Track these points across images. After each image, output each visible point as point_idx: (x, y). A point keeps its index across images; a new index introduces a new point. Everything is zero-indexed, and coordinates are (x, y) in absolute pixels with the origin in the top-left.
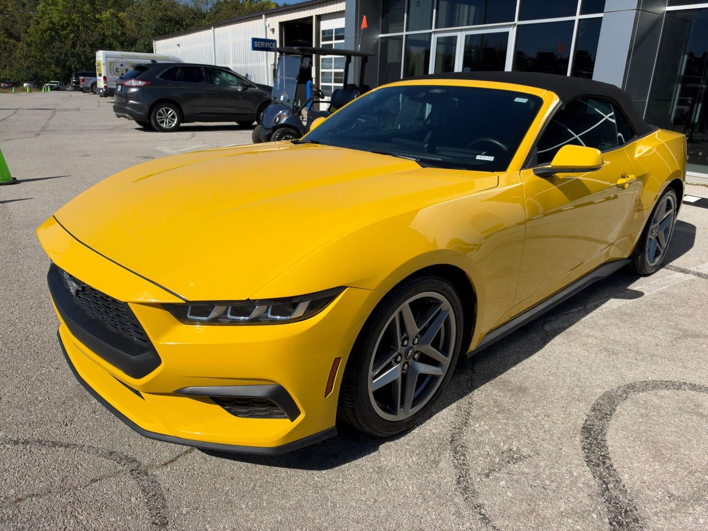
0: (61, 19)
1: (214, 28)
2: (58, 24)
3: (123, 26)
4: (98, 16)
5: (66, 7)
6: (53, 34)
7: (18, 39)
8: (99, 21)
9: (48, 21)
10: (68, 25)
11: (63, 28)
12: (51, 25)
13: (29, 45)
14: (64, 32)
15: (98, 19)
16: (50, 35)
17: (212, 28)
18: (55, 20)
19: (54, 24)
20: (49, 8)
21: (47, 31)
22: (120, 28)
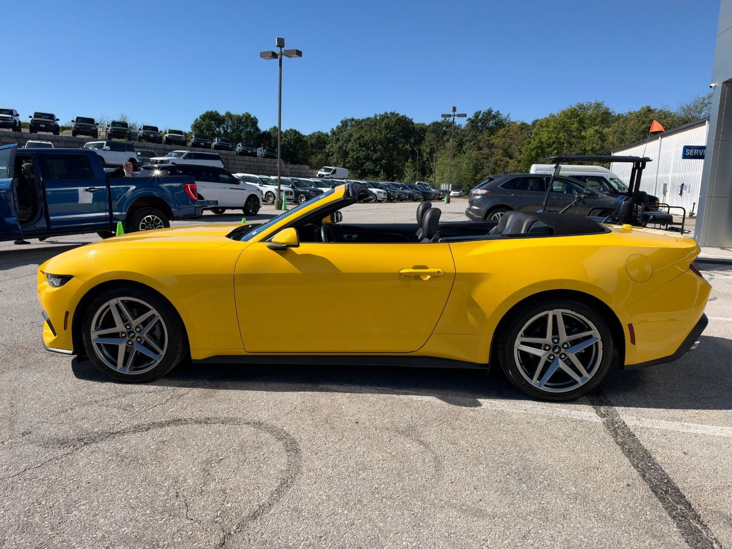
0: (549, 138)
1: (662, 138)
2: (546, 143)
3: (603, 141)
4: (583, 133)
5: (557, 128)
6: (539, 151)
7: (511, 158)
8: (584, 138)
9: (538, 140)
10: (554, 143)
11: (549, 146)
12: (539, 145)
13: (519, 162)
14: (549, 150)
16: (537, 152)
17: (660, 137)
18: (544, 140)
19: (542, 143)
20: (542, 129)
21: (535, 149)
22: (600, 142)
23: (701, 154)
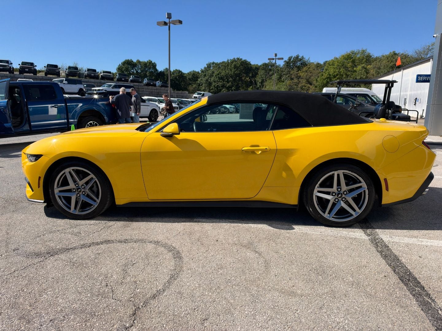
0: (334, 72)
2: (332, 75)
3: (367, 73)
4: (355, 69)
5: (339, 66)
6: (328, 80)
7: (311, 84)
8: (355, 71)
9: (327, 74)
10: (337, 75)
11: (335, 77)
12: (328, 76)
13: (316, 87)
15: (355, 70)
16: (327, 81)
17: (402, 70)
18: (331, 73)
19: (330, 75)
20: (330, 67)
21: (326, 79)
22: (365, 74)
23: (427, 80)
